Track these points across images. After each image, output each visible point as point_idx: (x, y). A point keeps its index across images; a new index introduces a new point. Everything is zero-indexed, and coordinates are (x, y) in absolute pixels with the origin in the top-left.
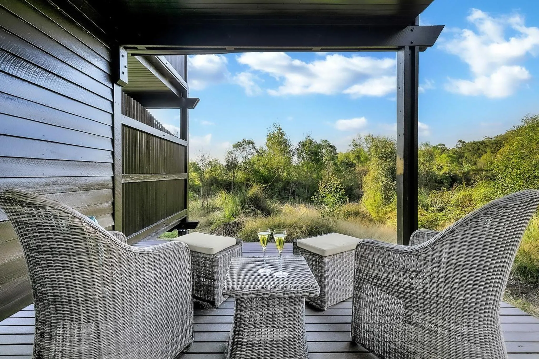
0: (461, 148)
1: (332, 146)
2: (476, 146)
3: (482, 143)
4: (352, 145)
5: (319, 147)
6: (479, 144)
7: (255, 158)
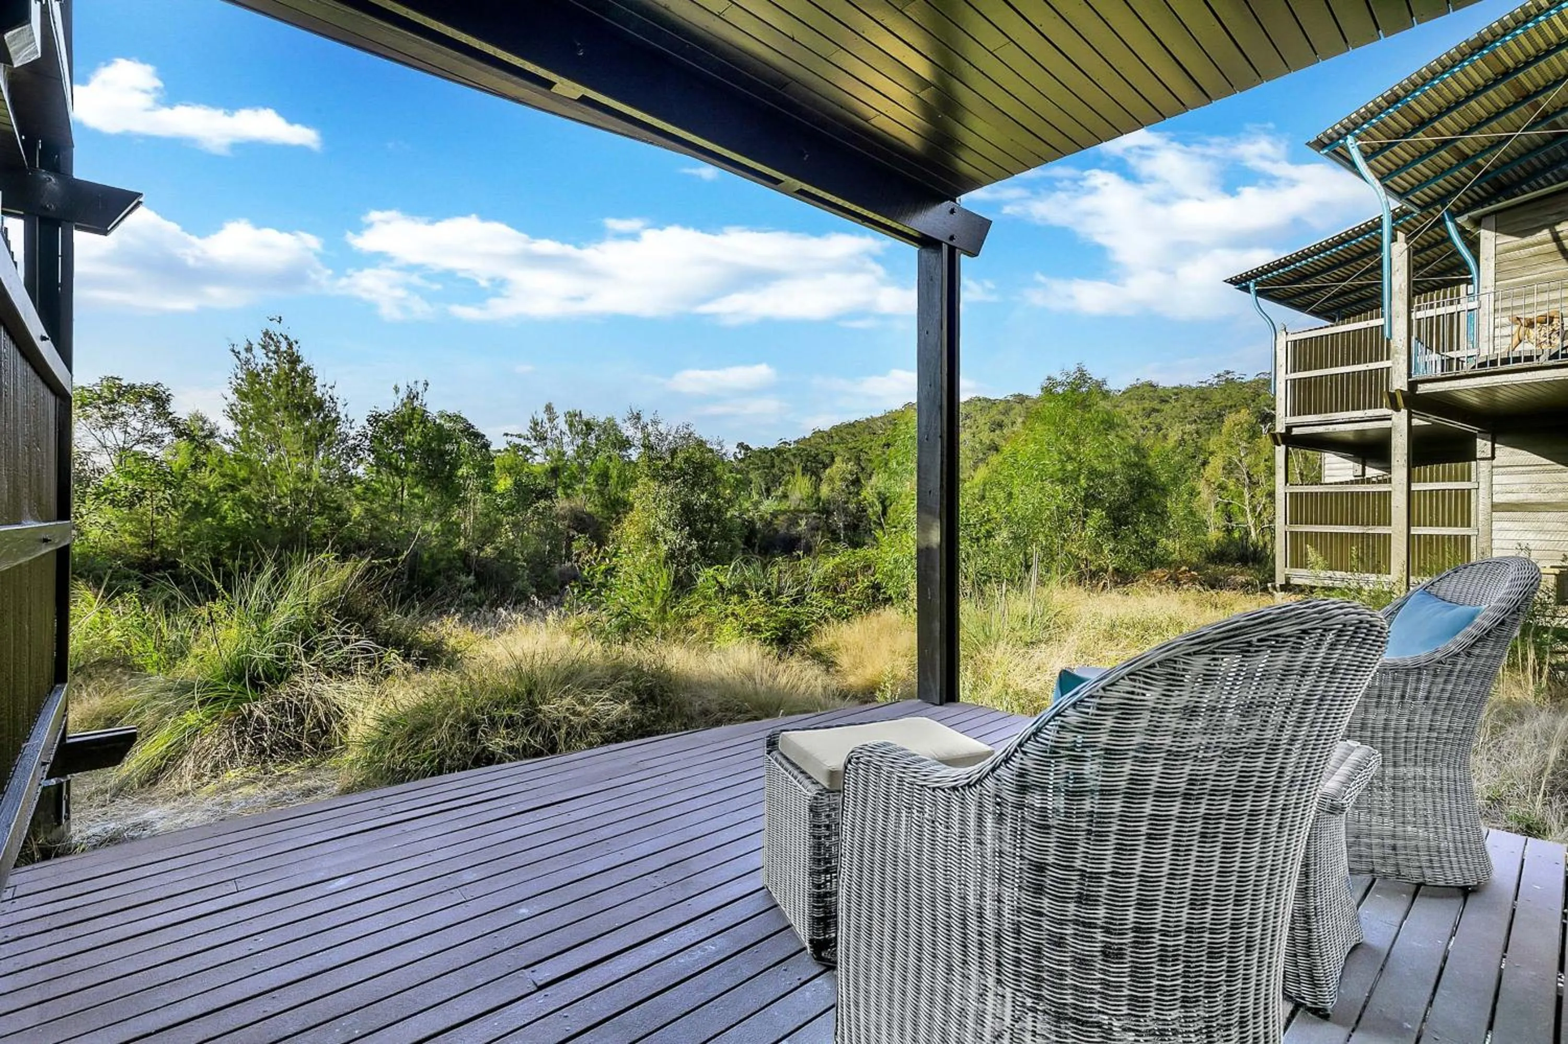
0: (742, 460)
1: (477, 435)
2: (768, 457)
3: (778, 452)
4: (530, 436)
5: (443, 435)
6: (773, 454)
7: (181, 461)
